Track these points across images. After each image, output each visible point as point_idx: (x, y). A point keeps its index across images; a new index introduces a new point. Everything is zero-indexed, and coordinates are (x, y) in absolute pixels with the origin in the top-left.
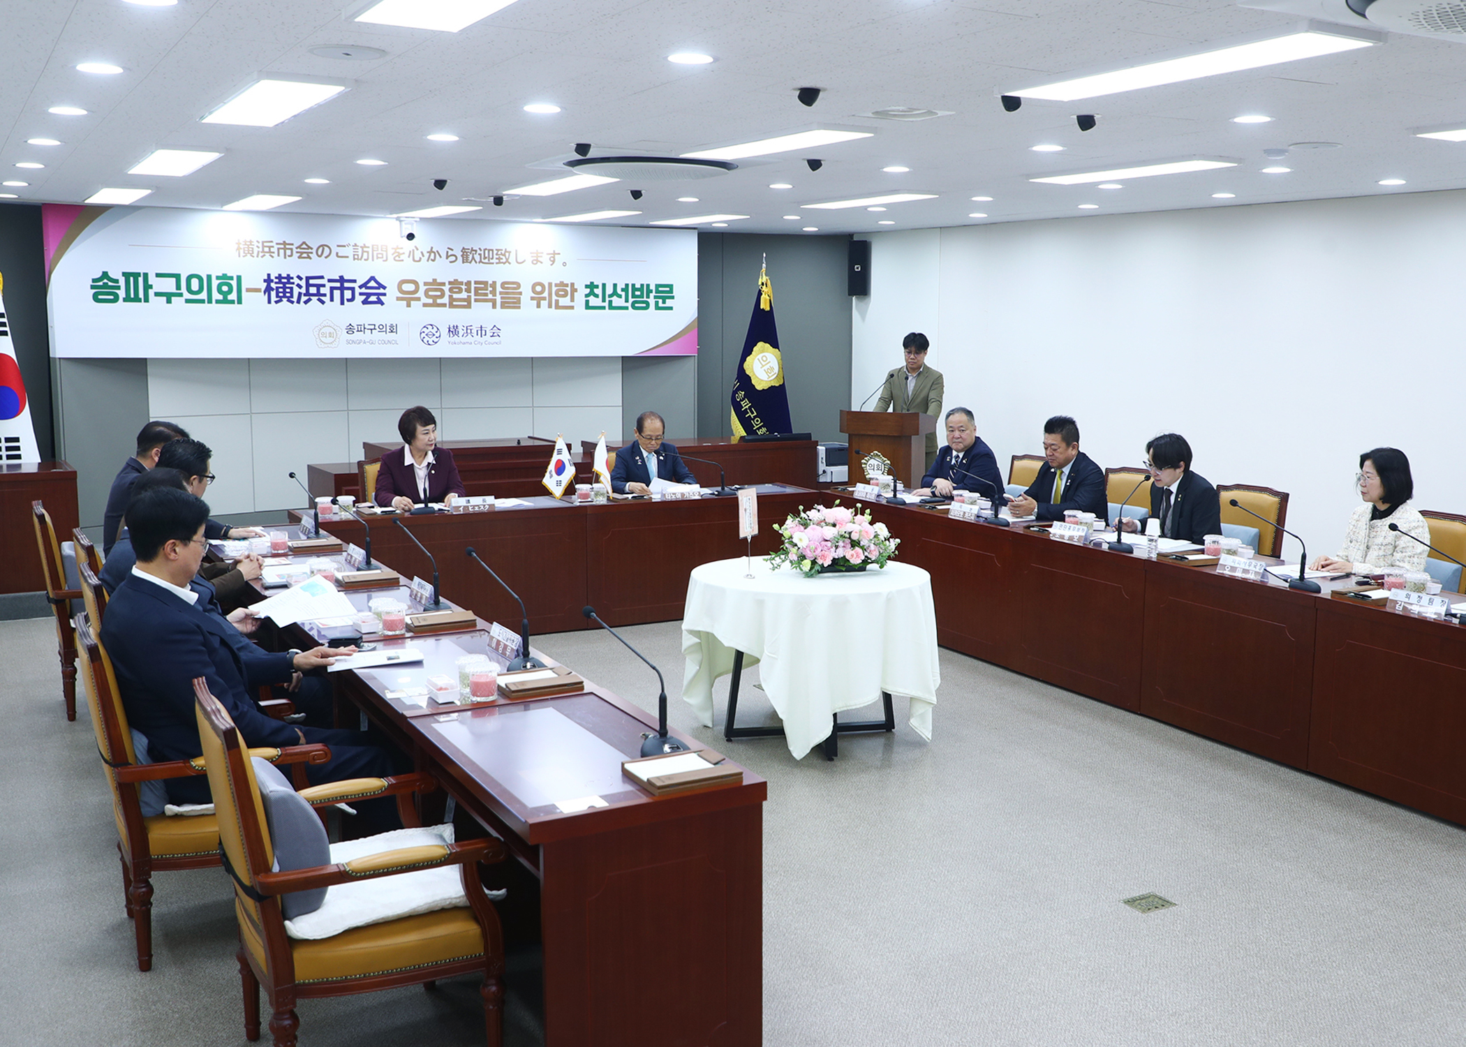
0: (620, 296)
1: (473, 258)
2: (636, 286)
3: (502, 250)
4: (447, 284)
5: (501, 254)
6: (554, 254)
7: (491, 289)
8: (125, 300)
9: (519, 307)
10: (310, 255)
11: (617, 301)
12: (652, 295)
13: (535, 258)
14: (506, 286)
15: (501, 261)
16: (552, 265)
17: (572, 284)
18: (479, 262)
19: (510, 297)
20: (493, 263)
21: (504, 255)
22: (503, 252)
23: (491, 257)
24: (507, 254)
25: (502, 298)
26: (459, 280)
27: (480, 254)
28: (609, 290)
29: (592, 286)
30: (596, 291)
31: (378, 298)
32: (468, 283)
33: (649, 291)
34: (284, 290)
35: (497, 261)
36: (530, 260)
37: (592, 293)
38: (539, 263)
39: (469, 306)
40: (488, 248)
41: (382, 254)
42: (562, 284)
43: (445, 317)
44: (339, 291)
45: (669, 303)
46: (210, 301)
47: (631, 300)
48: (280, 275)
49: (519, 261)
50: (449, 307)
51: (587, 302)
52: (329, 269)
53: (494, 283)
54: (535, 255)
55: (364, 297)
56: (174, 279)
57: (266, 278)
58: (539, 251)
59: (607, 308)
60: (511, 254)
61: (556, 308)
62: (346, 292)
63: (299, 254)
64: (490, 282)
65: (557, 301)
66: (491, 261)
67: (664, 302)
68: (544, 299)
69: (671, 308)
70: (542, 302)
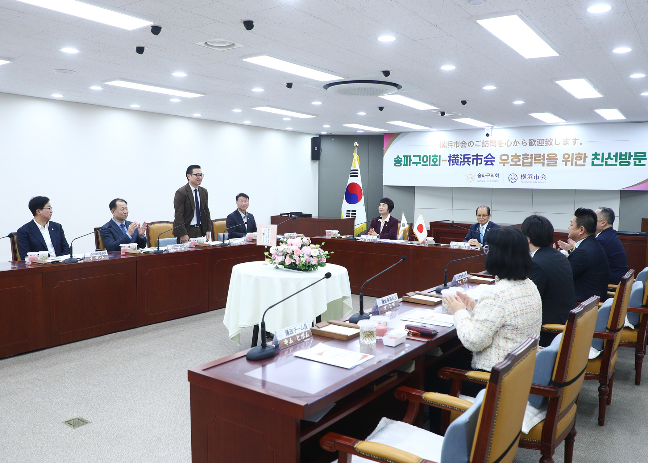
0: (612, 159)
1: (534, 144)
2: (622, 154)
3: (548, 139)
4: (522, 156)
5: (548, 141)
6: (576, 139)
7: (542, 157)
9: (556, 166)
10: (466, 146)
11: (610, 162)
12: (632, 158)
13: (565, 142)
14: (550, 156)
15: (548, 144)
16: (574, 145)
17: (585, 154)
18: (537, 145)
19: (552, 161)
20: (544, 145)
21: (550, 141)
22: (549, 140)
23: (543, 142)
24: (551, 141)
25: (547, 161)
26: (527, 154)
27: (538, 142)
28: (606, 156)
29: (596, 155)
30: (598, 157)
32: (532, 155)
33: (630, 156)
34: (455, 160)
35: (546, 144)
36: (562, 143)
37: (596, 158)
38: (567, 144)
39: (531, 165)
40: (542, 139)
41: (494, 144)
42: (579, 154)
43: (520, 170)
44: (476, 160)
45: (643, 162)
46: (429, 165)
47: (619, 161)
49: (557, 144)
50: (522, 166)
51: (593, 163)
52: (472, 151)
53: (544, 154)
54: (565, 140)
55: (486, 162)
56: (419, 157)
58: (567, 139)
59: (604, 165)
60: (553, 141)
61: (575, 166)
62: (478, 160)
63: (461, 146)
64: (542, 154)
65: (576, 163)
66: (543, 144)
67: (640, 162)
68: (569, 161)
69: (644, 165)
70: (568, 163)
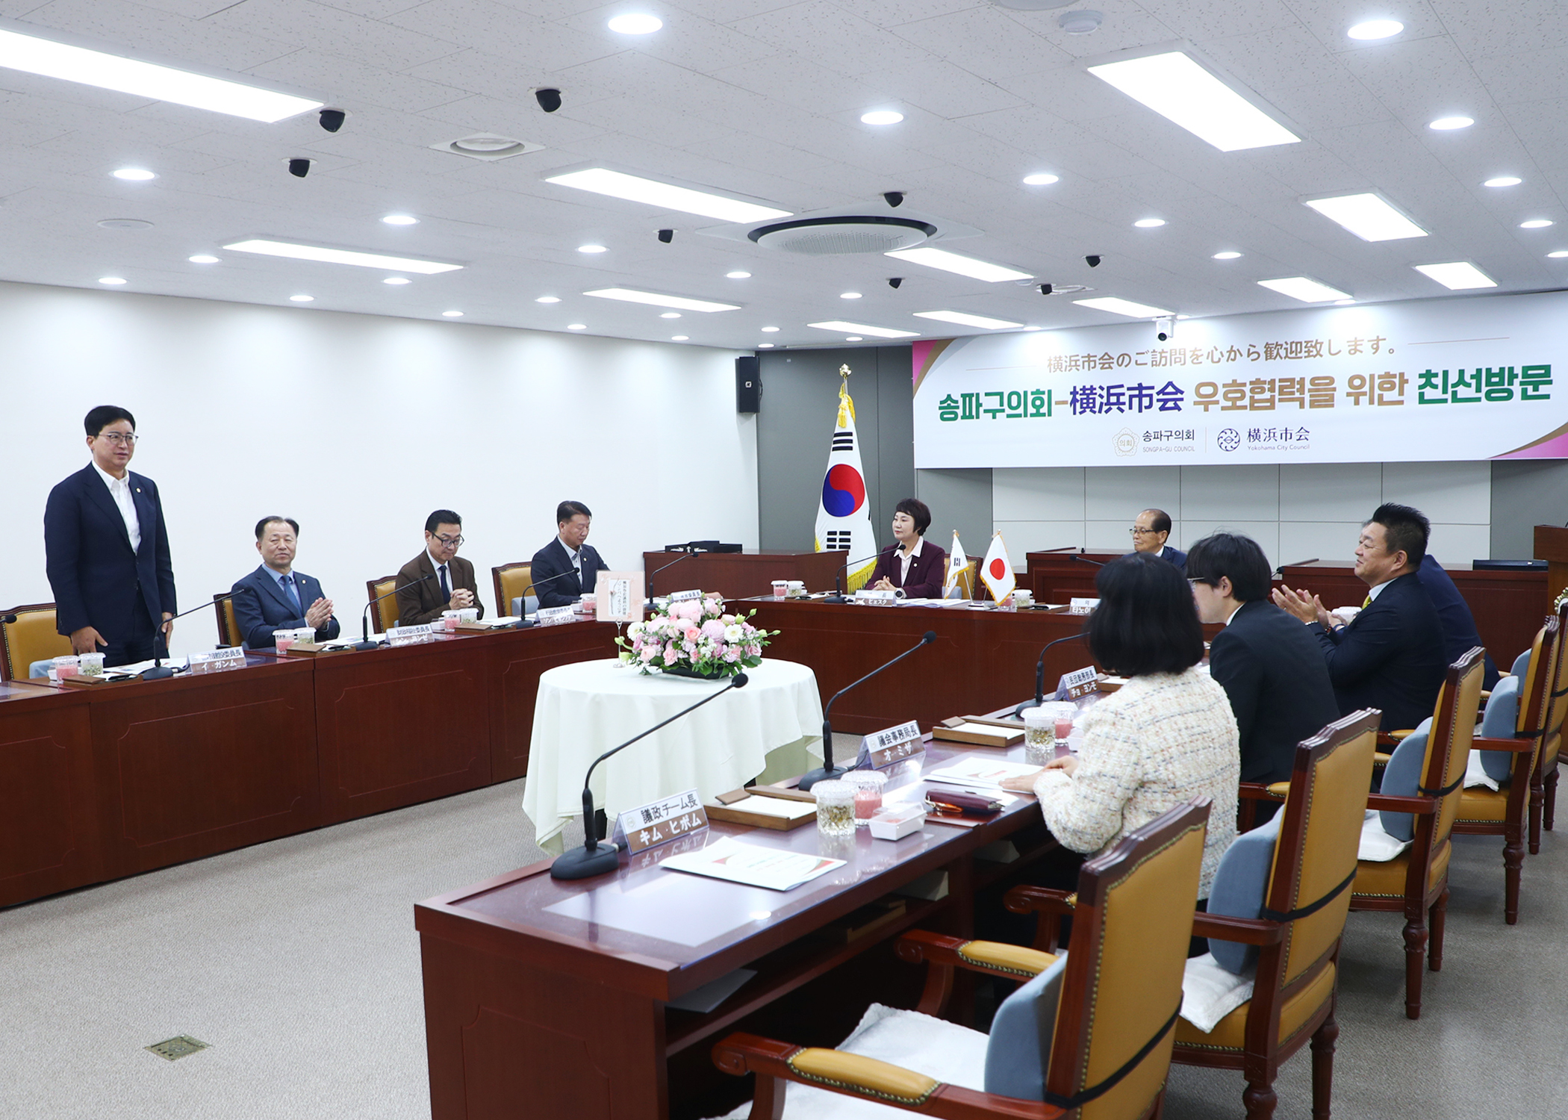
0: (1469, 385)
1: (1278, 353)
2: (1493, 371)
3: (1312, 341)
4: (1248, 384)
5: (1311, 346)
6: (1378, 339)
7: (1298, 386)
8: (962, 418)
9: (1333, 406)
10: (1111, 365)
11: (1463, 392)
12: (1516, 382)
13: (1353, 347)
14: (1316, 382)
15: (1311, 354)
16: (1374, 353)
17: (1402, 375)
18: (1285, 358)
19: (1322, 394)
20: (1301, 357)
21: (1315, 347)
22: (1313, 344)
23: (1299, 350)
24: (1318, 346)
27: (1286, 349)
28: (1453, 378)
29: (1428, 375)
30: (1434, 380)
31: (1175, 404)
32: (1273, 382)
33: (1513, 376)
34: (1088, 401)
35: (1306, 354)
36: (1345, 349)
37: (1429, 384)
38: (1358, 352)
39: (1272, 407)
40: (1295, 341)
41: (1180, 358)
42: (1388, 375)
44: (1137, 399)
45: (1543, 389)
46: (1026, 416)
47: (1485, 389)
48: (1084, 387)
49: (1332, 352)
51: (1422, 395)
52: (1128, 377)
53: (1303, 379)
54: (1353, 343)
55: (1161, 403)
56: (999, 397)
57: (1072, 390)
58: (1358, 339)
59: (1450, 400)
60: (1323, 345)
61: (1379, 405)
62: (1144, 399)
63: (1101, 365)
64: (1298, 379)
65: (1381, 397)
66: (1299, 355)
67: (1536, 389)
68: (1364, 394)
69: (1547, 397)
70: (1361, 397)
